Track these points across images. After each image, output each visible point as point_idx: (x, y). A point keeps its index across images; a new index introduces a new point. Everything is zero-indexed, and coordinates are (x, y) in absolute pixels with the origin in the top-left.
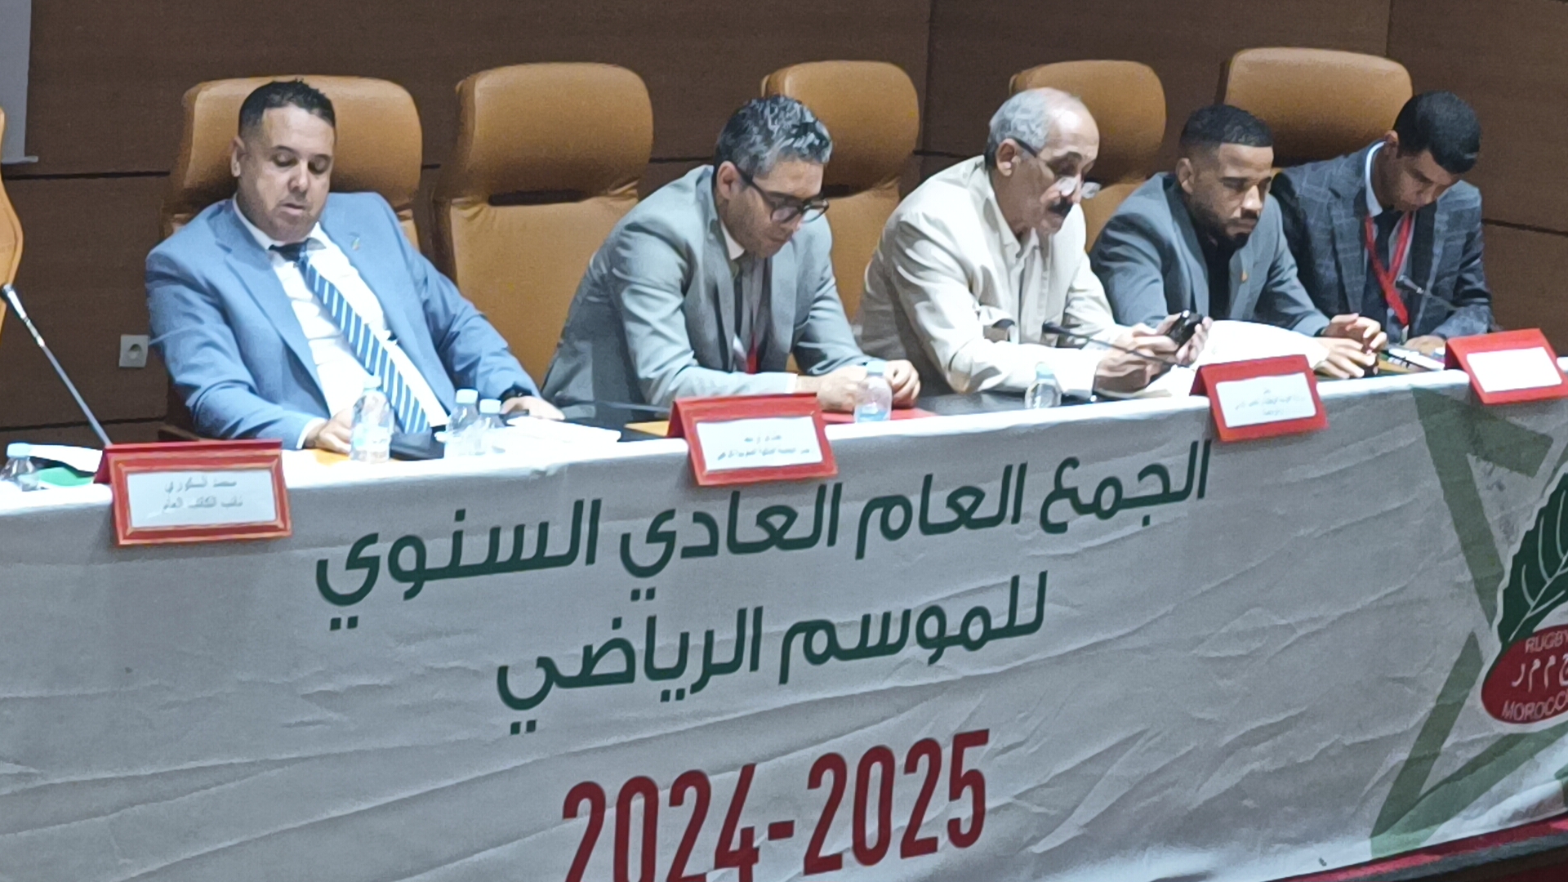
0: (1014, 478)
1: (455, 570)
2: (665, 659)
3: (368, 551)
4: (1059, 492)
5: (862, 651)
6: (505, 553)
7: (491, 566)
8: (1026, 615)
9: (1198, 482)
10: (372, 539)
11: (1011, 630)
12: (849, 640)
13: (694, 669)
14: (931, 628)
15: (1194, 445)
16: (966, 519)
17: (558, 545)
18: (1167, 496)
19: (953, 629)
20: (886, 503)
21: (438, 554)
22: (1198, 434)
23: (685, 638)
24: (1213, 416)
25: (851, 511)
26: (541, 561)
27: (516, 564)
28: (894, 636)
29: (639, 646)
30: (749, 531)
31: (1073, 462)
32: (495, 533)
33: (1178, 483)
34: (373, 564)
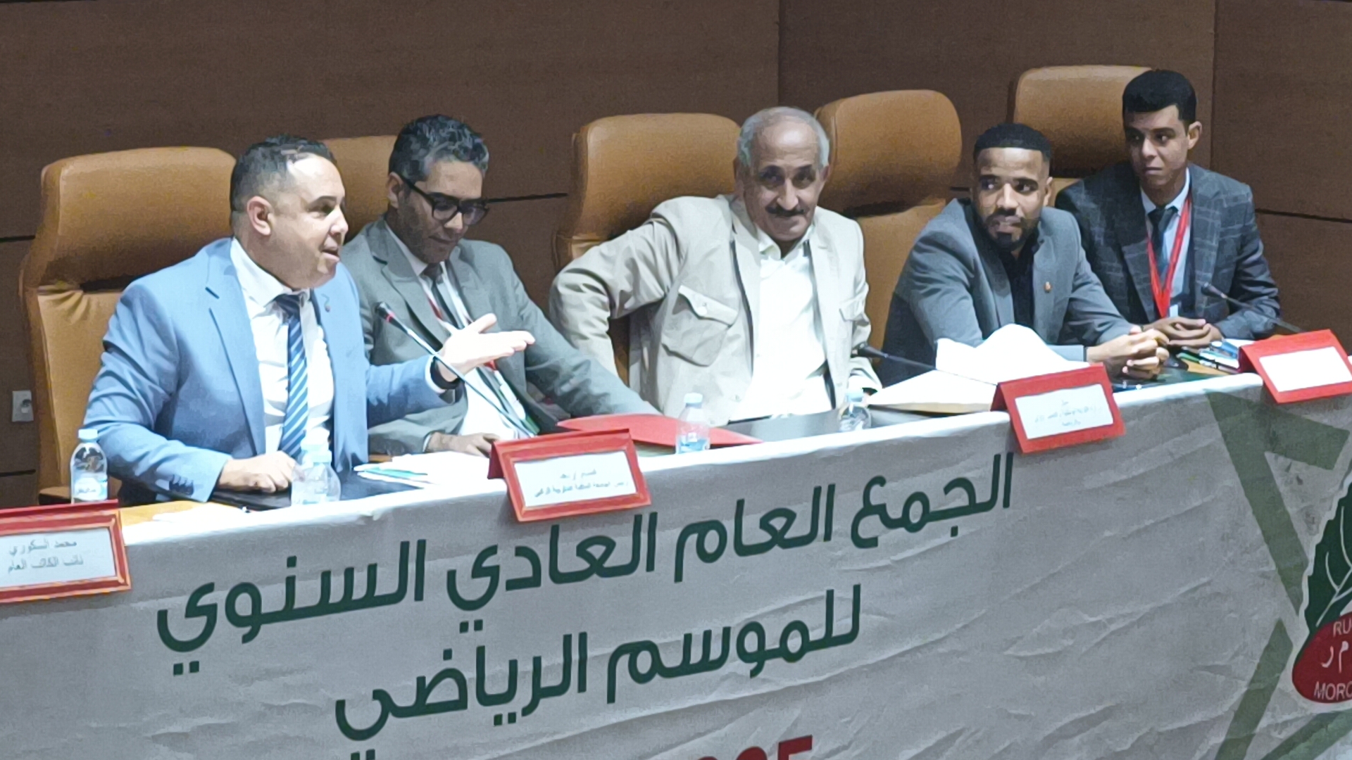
0: (824, 498)
1: (290, 612)
2: (495, 686)
3: (205, 600)
4: (868, 509)
5: (686, 668)
6: (336, 595)
7: (324, 607)
8: (842, 625)
9: (1002, 492)
10: (209, 588)
11: (829, 641)
12: (672, 659)
13: (524, 694)
14: (751, 643)
15: (997, 458)
16: (779, 539)
17: (387, 584)
18: (974, 507)
19: (772, 643)
20: (701, 528)
21: (273, 599)
22: (1001, 448)
23: (513, 665)
24: (1013, 430)
25: (667, 539)
26: (371, 600)
27: (348, 604)
28: (715, 653)
29: (470, 675)
30: (570, 562)
31: (880, 481)
32: (326, 576)
33: (983, 496)
34: (211, 611)
